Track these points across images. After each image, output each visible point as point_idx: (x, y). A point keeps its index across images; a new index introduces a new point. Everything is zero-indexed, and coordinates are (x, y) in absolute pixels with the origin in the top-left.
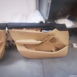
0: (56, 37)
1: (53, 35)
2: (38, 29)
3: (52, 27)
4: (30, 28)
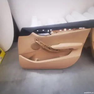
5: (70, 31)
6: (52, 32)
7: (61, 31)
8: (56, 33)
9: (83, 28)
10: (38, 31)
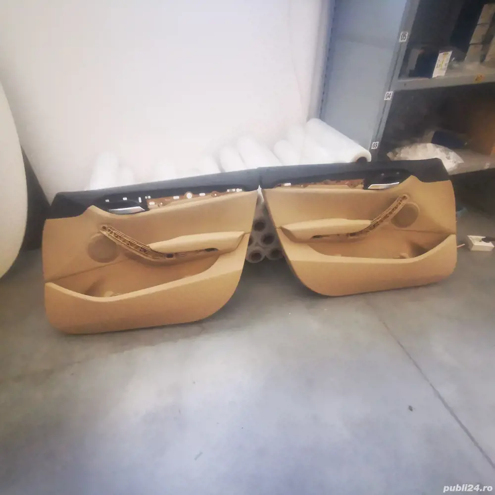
0: (415, 204)
1: (404, 198)
2: (356, 181)
3: (398, 173)
4: (332, 180)
5: (203, 198)
6: (152, 204)
7: (176, 200)
8: (164, 205)
9: (238, 190)
10: (107, 201)
